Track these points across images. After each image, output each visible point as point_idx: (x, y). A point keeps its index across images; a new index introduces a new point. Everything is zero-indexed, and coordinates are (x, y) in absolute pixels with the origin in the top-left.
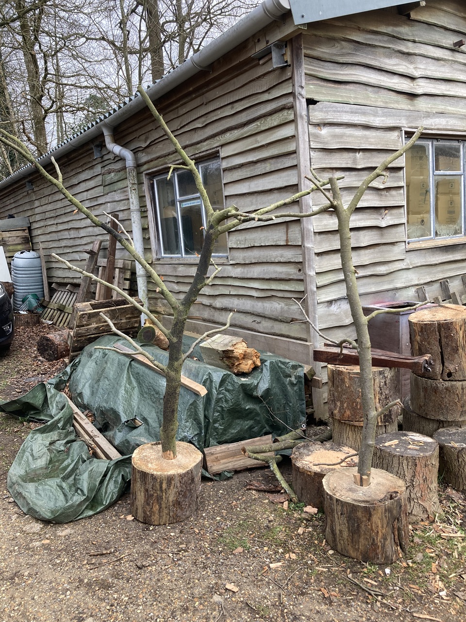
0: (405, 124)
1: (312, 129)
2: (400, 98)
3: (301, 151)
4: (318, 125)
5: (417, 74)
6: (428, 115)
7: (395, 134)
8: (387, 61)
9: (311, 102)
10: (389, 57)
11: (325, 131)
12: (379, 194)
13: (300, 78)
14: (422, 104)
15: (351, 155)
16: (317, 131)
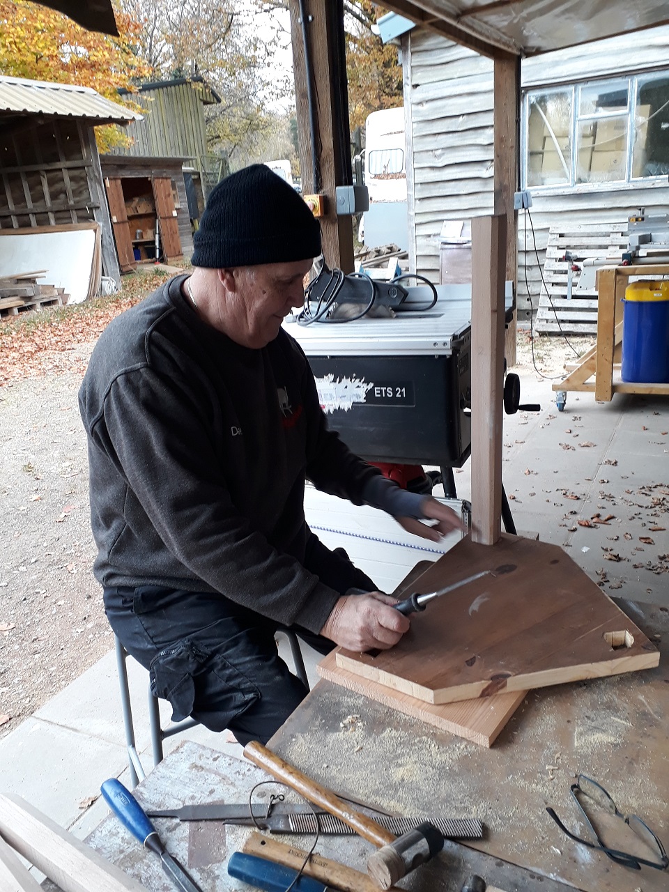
1: (415, 108)
3: (407, 124)
4: (420, 103)
9: (416, 86)
11: (427, 106)
12: (485, 150)
15: (453, 120)
16: (420, 107)
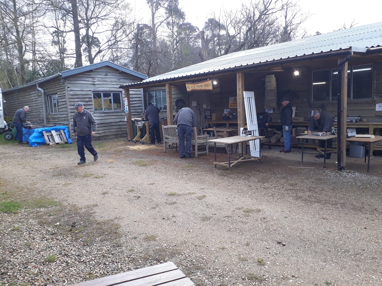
0: (92, 89)
1: (68, 92)
2: (91, 85)
3: (66, 95)
5: (95, 81)
6: (99, 88)
7: (90, 91)
8: (87, 79)
9: (68, 87)
10: (87, 78)
13: (66, 83)
14: (97, 86)
15: (78, 96)
16: (70, 92)
